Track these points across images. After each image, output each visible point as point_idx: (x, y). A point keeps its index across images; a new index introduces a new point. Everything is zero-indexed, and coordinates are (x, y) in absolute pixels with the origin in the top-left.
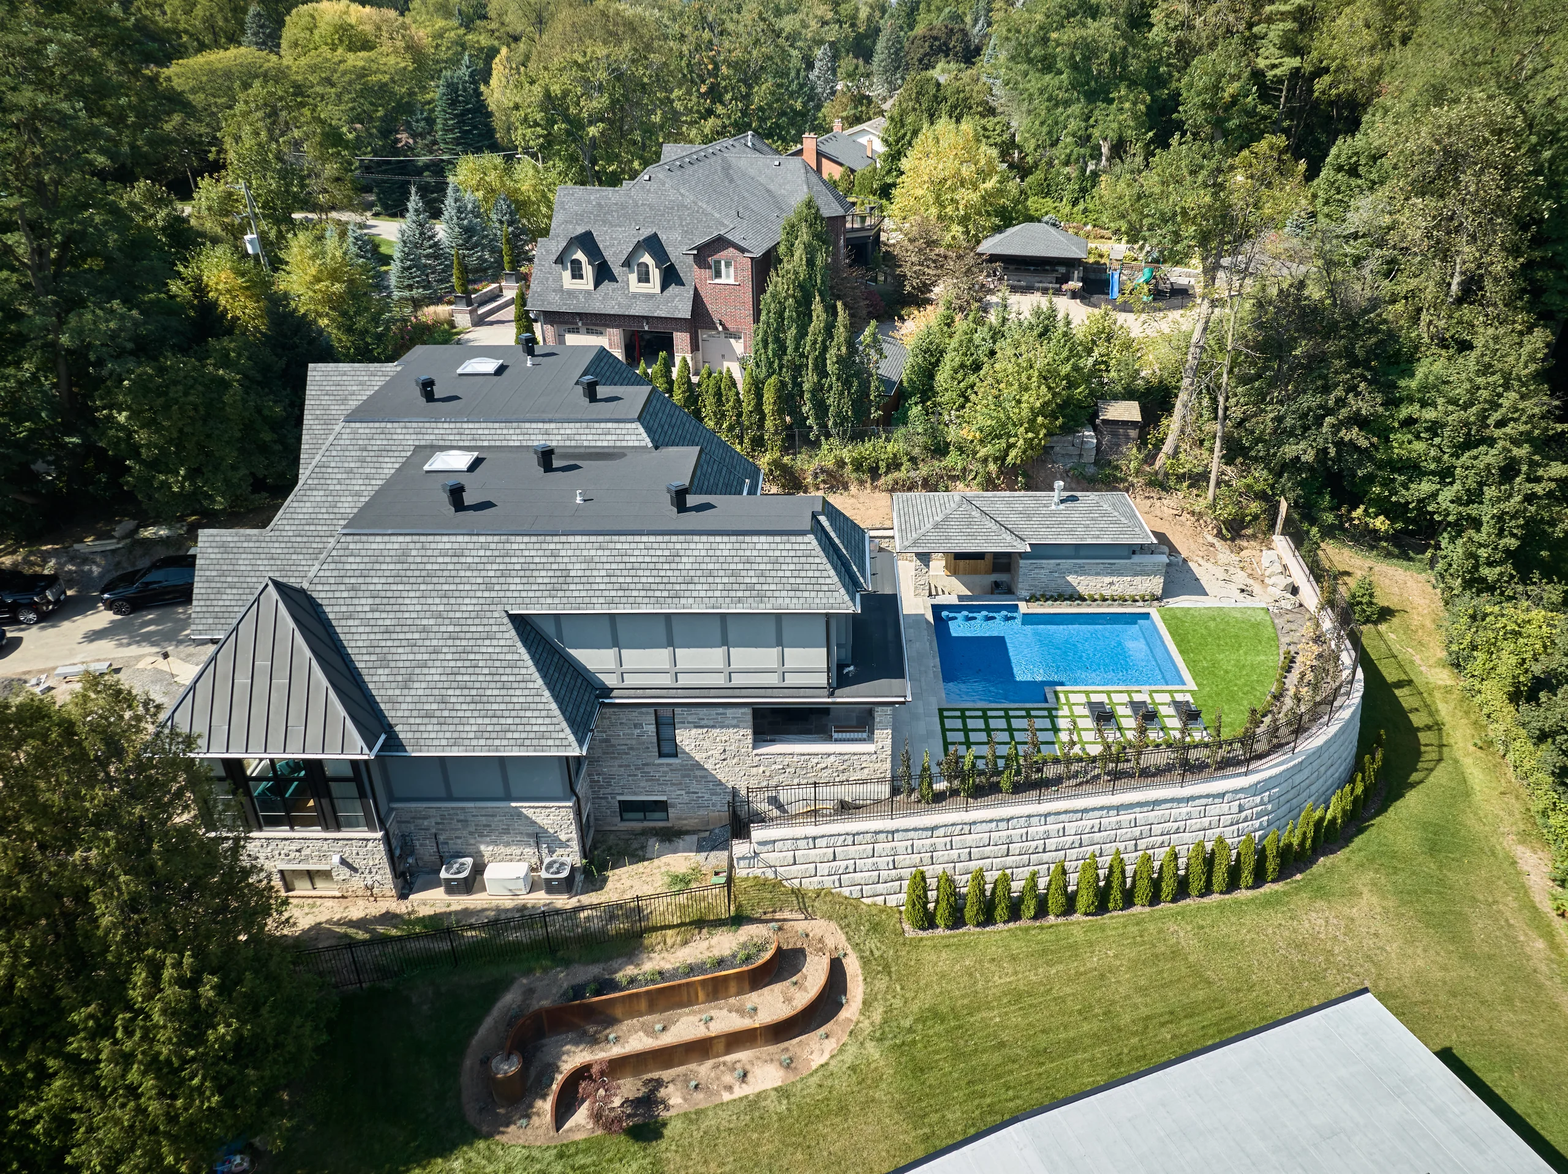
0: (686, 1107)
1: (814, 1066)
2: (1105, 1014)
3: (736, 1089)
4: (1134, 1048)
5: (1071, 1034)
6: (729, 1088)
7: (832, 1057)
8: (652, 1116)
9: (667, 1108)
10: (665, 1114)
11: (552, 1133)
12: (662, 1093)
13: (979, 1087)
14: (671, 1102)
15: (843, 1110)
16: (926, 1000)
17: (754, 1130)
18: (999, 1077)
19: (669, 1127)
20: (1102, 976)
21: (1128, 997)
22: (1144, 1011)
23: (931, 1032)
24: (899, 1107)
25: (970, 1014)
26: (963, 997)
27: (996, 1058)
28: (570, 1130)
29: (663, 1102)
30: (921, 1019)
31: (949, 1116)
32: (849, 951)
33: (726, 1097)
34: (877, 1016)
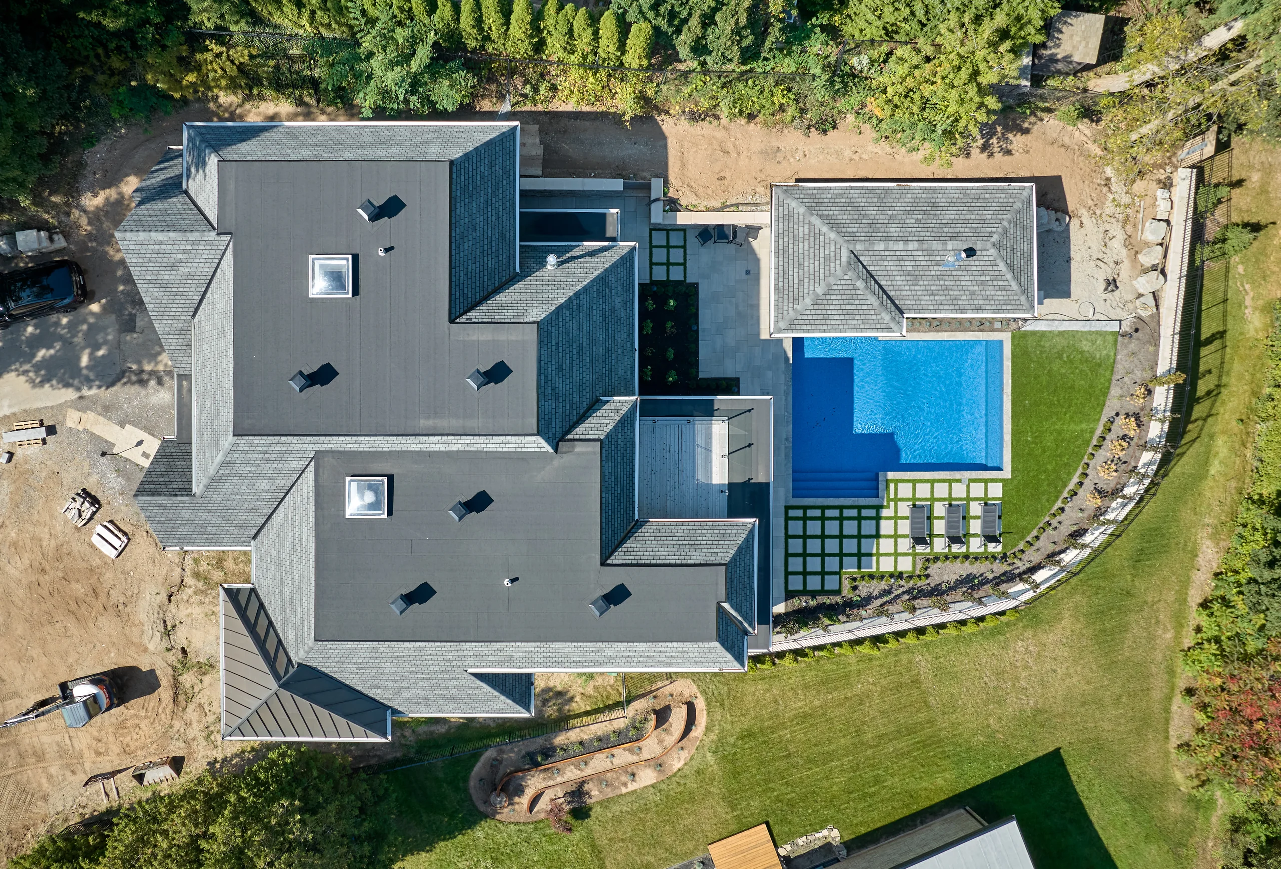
0: (602, 797)
1: (675, 770)
2: (856, 732)
3: (629, 785)
4: (867, 759)
5: (833, 747)
6: (625, 785)
7: (685, 764)
8: (583, 803)
9: (591, 797)
10: (590, 802)
11: (529, 815)
12: (587, 788)
13: (771, 785)
14: (593, 794)
15: (692, 800)
16: (746, 723)
17: (642, 812)
18: (783, 778)
19: (594, 811)
20: (861, 703)
21: (874, 719)
22: (882, 730)
23: (746, 746)
24: (724, 798)
25: (772, 733)
26: (769, 719)
27: (782, 765)
28: (538, 812)
29: (588, 793)
30: (742, 738)
31: (752, 804)
32: (698, 695)
33: (624, 791)
34: (713, 737)
